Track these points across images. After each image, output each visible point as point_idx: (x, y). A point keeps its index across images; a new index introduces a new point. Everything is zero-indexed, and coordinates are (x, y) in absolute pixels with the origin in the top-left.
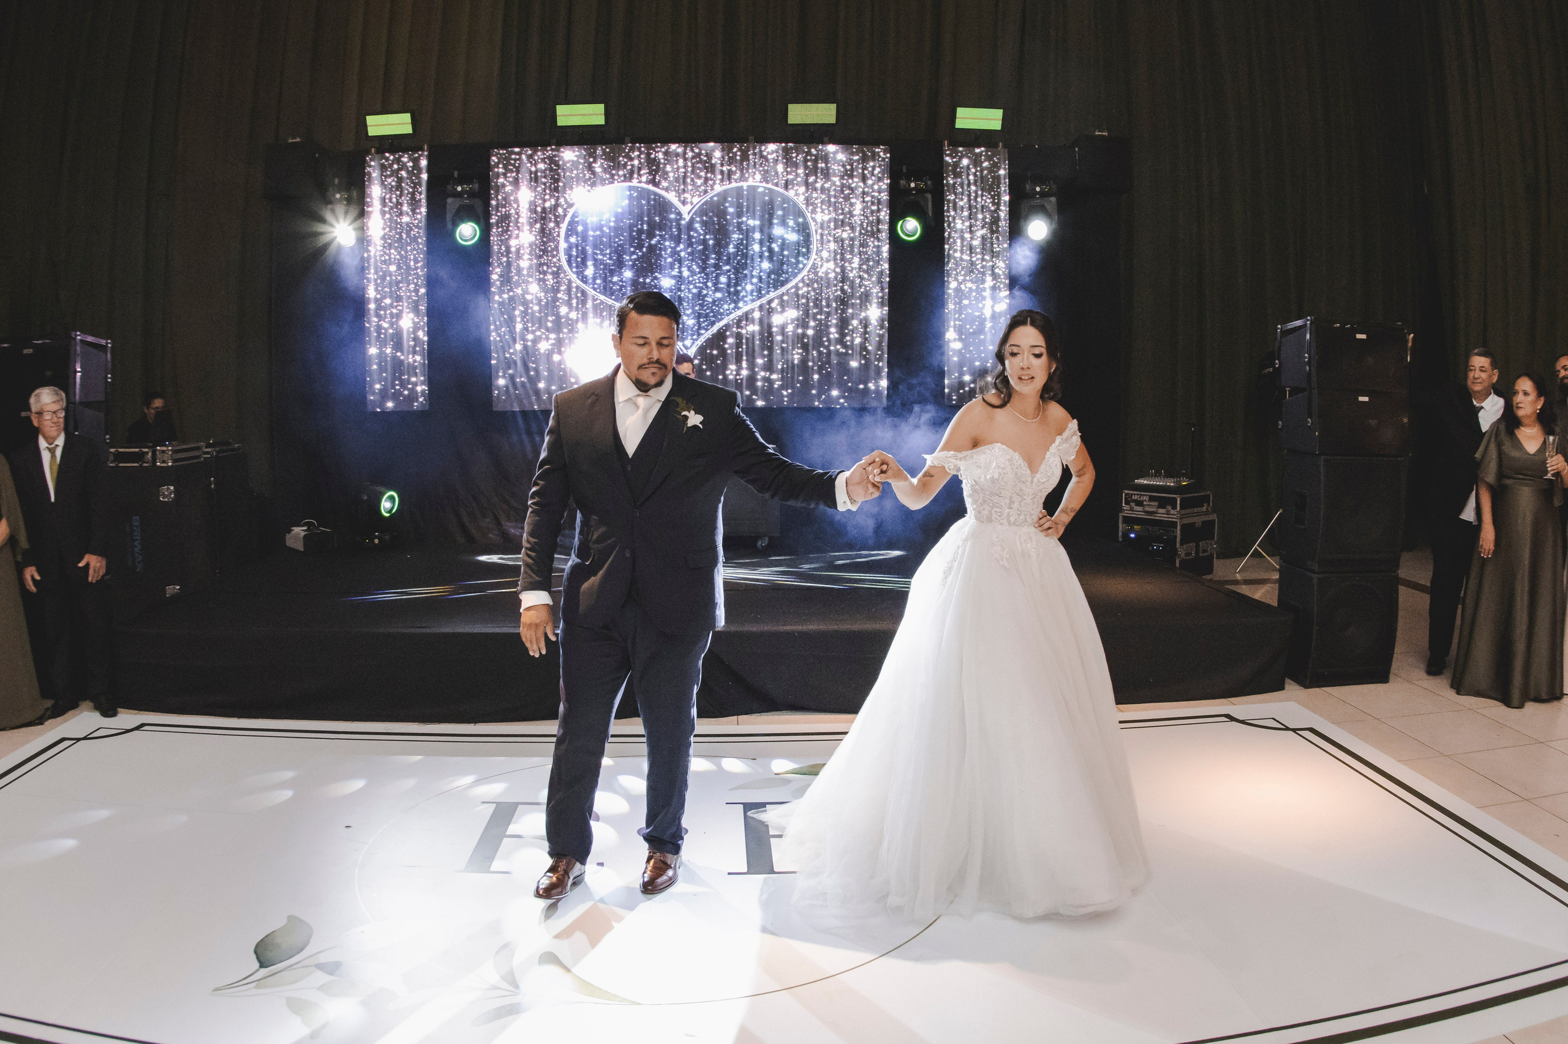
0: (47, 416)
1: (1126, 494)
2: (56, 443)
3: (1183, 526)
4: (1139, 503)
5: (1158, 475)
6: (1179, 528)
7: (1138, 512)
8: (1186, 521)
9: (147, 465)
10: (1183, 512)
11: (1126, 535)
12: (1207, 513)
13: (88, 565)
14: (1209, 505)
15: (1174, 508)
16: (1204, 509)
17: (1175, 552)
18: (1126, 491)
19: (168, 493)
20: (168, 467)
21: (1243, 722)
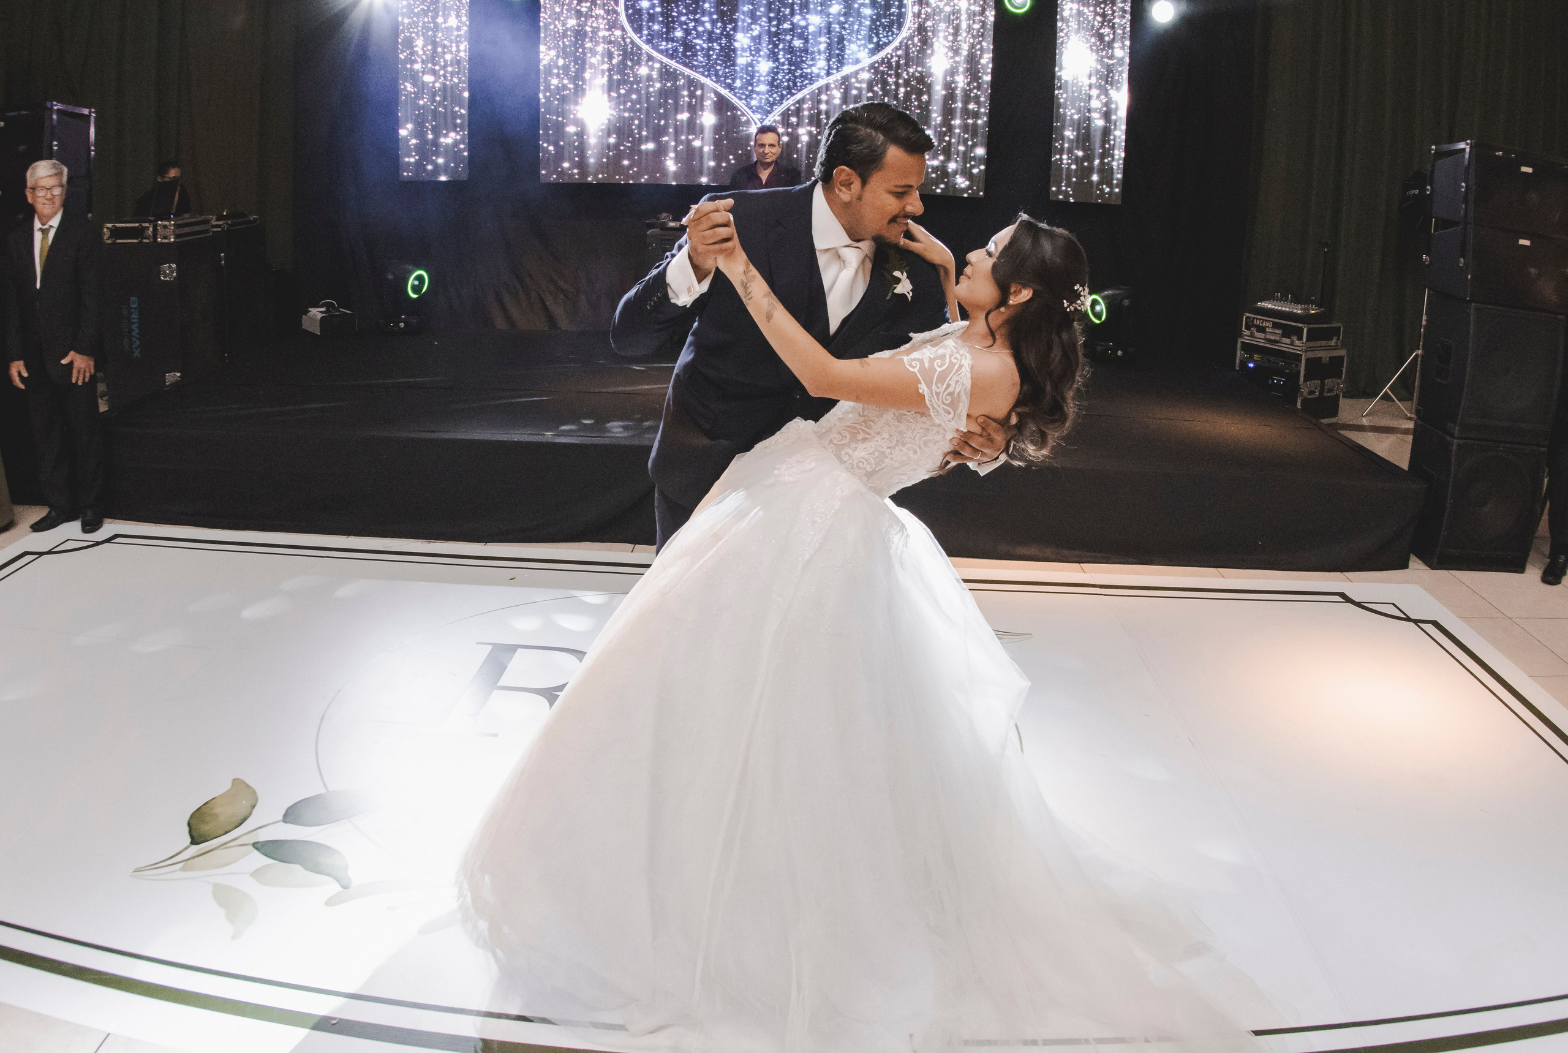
0: (41, 194)
1: (1247, 318)
2: (50, 223)
3: (1308, 360)
4: (1262, 330)
5: (1284, 299)
6: (1303, 362)
7: (1259, 340)
8: (1311, 355)
9: (147, 241)
10: (1310, 344)
11: (1244, 364)
12: (1336, 348)
13: (71, 363)
14: (1339, 339)
15: (1300, 338)
16: (1333, 343)
17: (1296, 389)
18: (1247, 314)
19: (169, 272)
20: (169, 243)
21: (1358, 605)
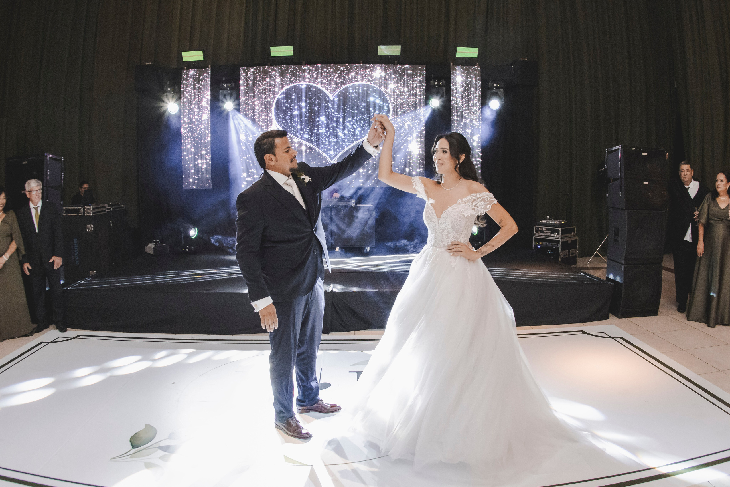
0: (33, 193)
1: (536, 227)
2: (38, 205)
3: (562, 242)
4: (542, 232)
5: (551, 218)
6: (560, 243)
7: (541, 236)
8: (563, 240)
9: (80, 215)
10: (563, 236)
11: (536, 246)
12: (573, 236)
13: (54, 261)
14: (574, 233)
15: (558, 234)
16: (572, 234)
17: (558, 254)
18: (536, 226)
19: (91, 228)
20: (90, 216)
21: (589, 334)
